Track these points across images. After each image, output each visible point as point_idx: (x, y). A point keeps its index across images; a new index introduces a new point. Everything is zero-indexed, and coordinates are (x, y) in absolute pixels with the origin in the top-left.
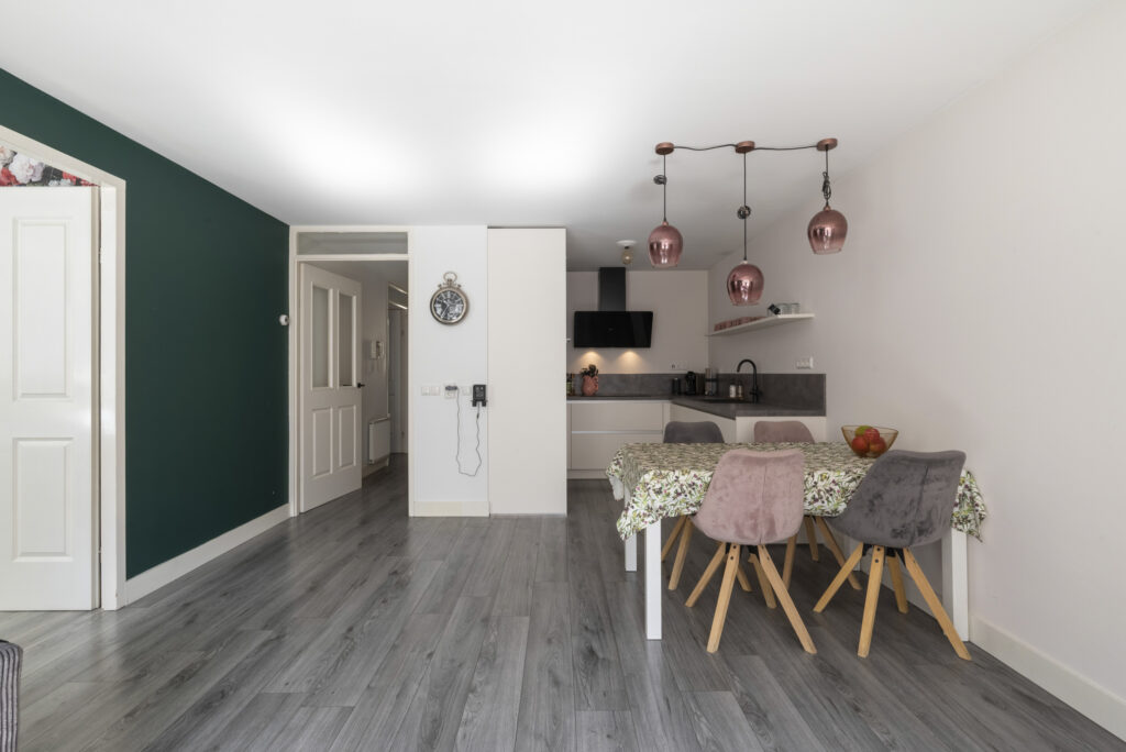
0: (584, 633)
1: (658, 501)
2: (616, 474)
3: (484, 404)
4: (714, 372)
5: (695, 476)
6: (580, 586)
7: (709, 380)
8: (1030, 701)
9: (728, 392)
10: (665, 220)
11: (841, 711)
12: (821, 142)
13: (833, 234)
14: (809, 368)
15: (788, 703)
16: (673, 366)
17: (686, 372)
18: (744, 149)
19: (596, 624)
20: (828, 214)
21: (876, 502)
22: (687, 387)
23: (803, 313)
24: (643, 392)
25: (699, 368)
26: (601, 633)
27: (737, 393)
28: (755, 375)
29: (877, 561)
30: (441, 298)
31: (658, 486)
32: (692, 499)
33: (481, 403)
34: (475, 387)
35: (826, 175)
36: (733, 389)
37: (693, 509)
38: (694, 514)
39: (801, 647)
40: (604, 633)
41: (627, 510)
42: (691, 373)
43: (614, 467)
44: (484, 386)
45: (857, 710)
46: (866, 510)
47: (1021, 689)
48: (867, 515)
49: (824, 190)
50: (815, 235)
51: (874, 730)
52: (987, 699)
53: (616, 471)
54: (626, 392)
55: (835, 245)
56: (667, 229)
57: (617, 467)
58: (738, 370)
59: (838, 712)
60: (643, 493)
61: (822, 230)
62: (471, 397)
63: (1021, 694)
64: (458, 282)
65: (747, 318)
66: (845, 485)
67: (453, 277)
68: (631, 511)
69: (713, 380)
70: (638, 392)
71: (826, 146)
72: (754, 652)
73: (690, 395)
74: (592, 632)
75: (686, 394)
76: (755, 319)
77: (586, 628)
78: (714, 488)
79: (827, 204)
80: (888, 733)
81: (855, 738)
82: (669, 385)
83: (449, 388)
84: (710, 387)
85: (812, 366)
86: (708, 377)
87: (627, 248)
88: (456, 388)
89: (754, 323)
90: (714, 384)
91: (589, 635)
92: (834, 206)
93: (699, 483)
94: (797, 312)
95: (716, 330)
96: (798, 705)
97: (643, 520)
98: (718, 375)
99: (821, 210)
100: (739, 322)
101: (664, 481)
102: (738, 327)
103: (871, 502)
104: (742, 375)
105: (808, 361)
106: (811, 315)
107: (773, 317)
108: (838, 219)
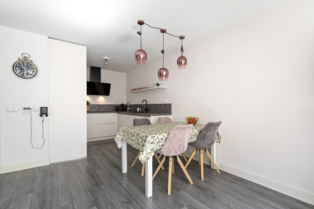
0: (124, 204)
1: (152, 146)
2: (119, 139)
3: (47, 115)
4: (130, 104)
5: (163, 136)
6: (110, 185)
7: (128, 106)
8: (236, 179)
9: (137, 110)
10: (141, 48)
11: (211, 199)
12: (181, 36)
13: (184, 63)
14: (166, 102)
15: (200, 203)
16: (116, 102)
17: (121, 104)
18: (163, 31)
19: (126, 199)
20: (182, 57)
21: (205, 137)
22: (121, 109)
23: (164, 86)
24: (106, 111)
25: (125, 103)
26: (130, 202)
27: (139, 110)
28: (146, 104)
29: (202, 153)
30: (20, 65)
31: (152, 141)
32: (161, 144)
33: (44, 115)
34: (41, 108)
35: (182, 46)
36: (138, 109)
37: (160, 147)
38: (161, 149)
39: (190, 183)
40: (131, 201)
41: (143, 152)
42: (122, 104)
43: (118, 136)
44: (47, 108)
45: (214, 197)
46: (202, 139)
47: (233, 177)
48: (202, 141)
49: (181, 50)
50: (179, 63)
51: (222, 202)
52: (231, 182)
53: (119, 137)
54: (100, 111)
55: (184, 66)
56: (141, 50)
57: (120, 136)
58: (142, 103)
59: (212, 200)
60: (149, 144)
61: (181, 62)
62: (39, 113)
63: (233, 178)
64: (31, 59)
65: (145, 87)
66: (196, 133)
67: (27, 56)
68: (145, 152)
69: (129, 106)
70: (104, 111)
71: (182, 38)
72: (180, 190)
73: (123, 111)
74: (127, 203)
75: (121, 111)
76: (147, 88)
77: (123, 202)
78: (169, 139)
79: (182, 55)
80: (225, 201)
81: (221, 207)
82: (115, 108)
83: (25, 109)
84: (128, 109)
85: (167, 102)
86: (128, 105)
87: (106, 60)
88: (30, 109)
89: (147, 89)
90: (130, 107)
91: (126, 205)
92: (184, 55)
93: (164, 138)
94: (162, 86)
95: (132, 91)
96: (203, 203)
97: (150, 155)
98: (131, 105)
99: (180, 56)
100: (142, 88)
101: (154, 139)
102: (142, 90)
103: (204, 137)
104: (143, 104)
105: (166, 100)
106: (167, 87)
107: (157, 87)
108: (185, 59)
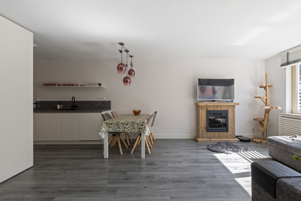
28: (74, 101)
35: (131, 62)
36: (59, 106)
71: (131, 57)
79: (131, 68)
94: (103, 86)
95: (45, 86)
105: (104, 98)
106: (105, 87)
107: (98, 86)
108: (133, 71)
